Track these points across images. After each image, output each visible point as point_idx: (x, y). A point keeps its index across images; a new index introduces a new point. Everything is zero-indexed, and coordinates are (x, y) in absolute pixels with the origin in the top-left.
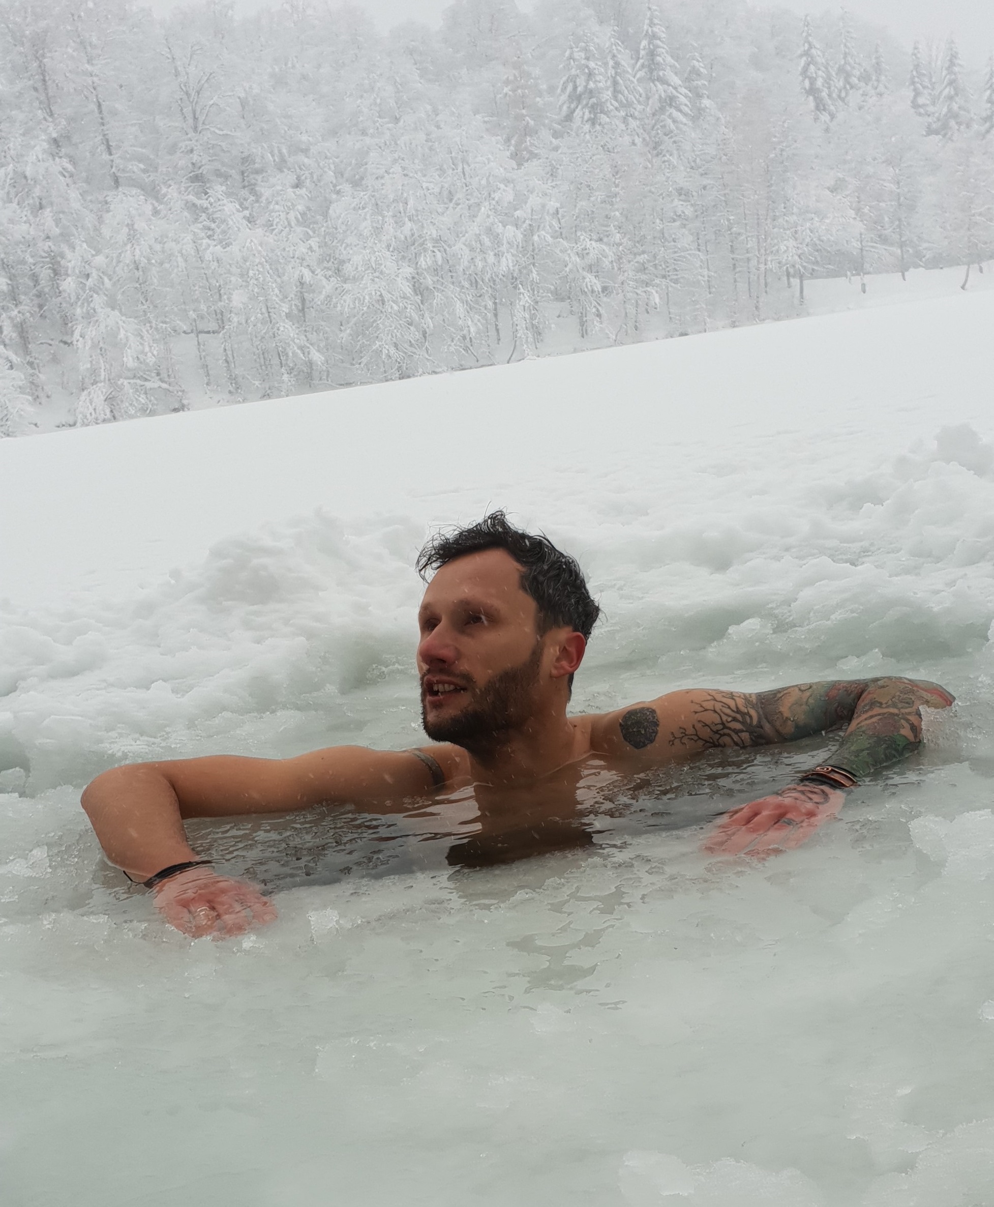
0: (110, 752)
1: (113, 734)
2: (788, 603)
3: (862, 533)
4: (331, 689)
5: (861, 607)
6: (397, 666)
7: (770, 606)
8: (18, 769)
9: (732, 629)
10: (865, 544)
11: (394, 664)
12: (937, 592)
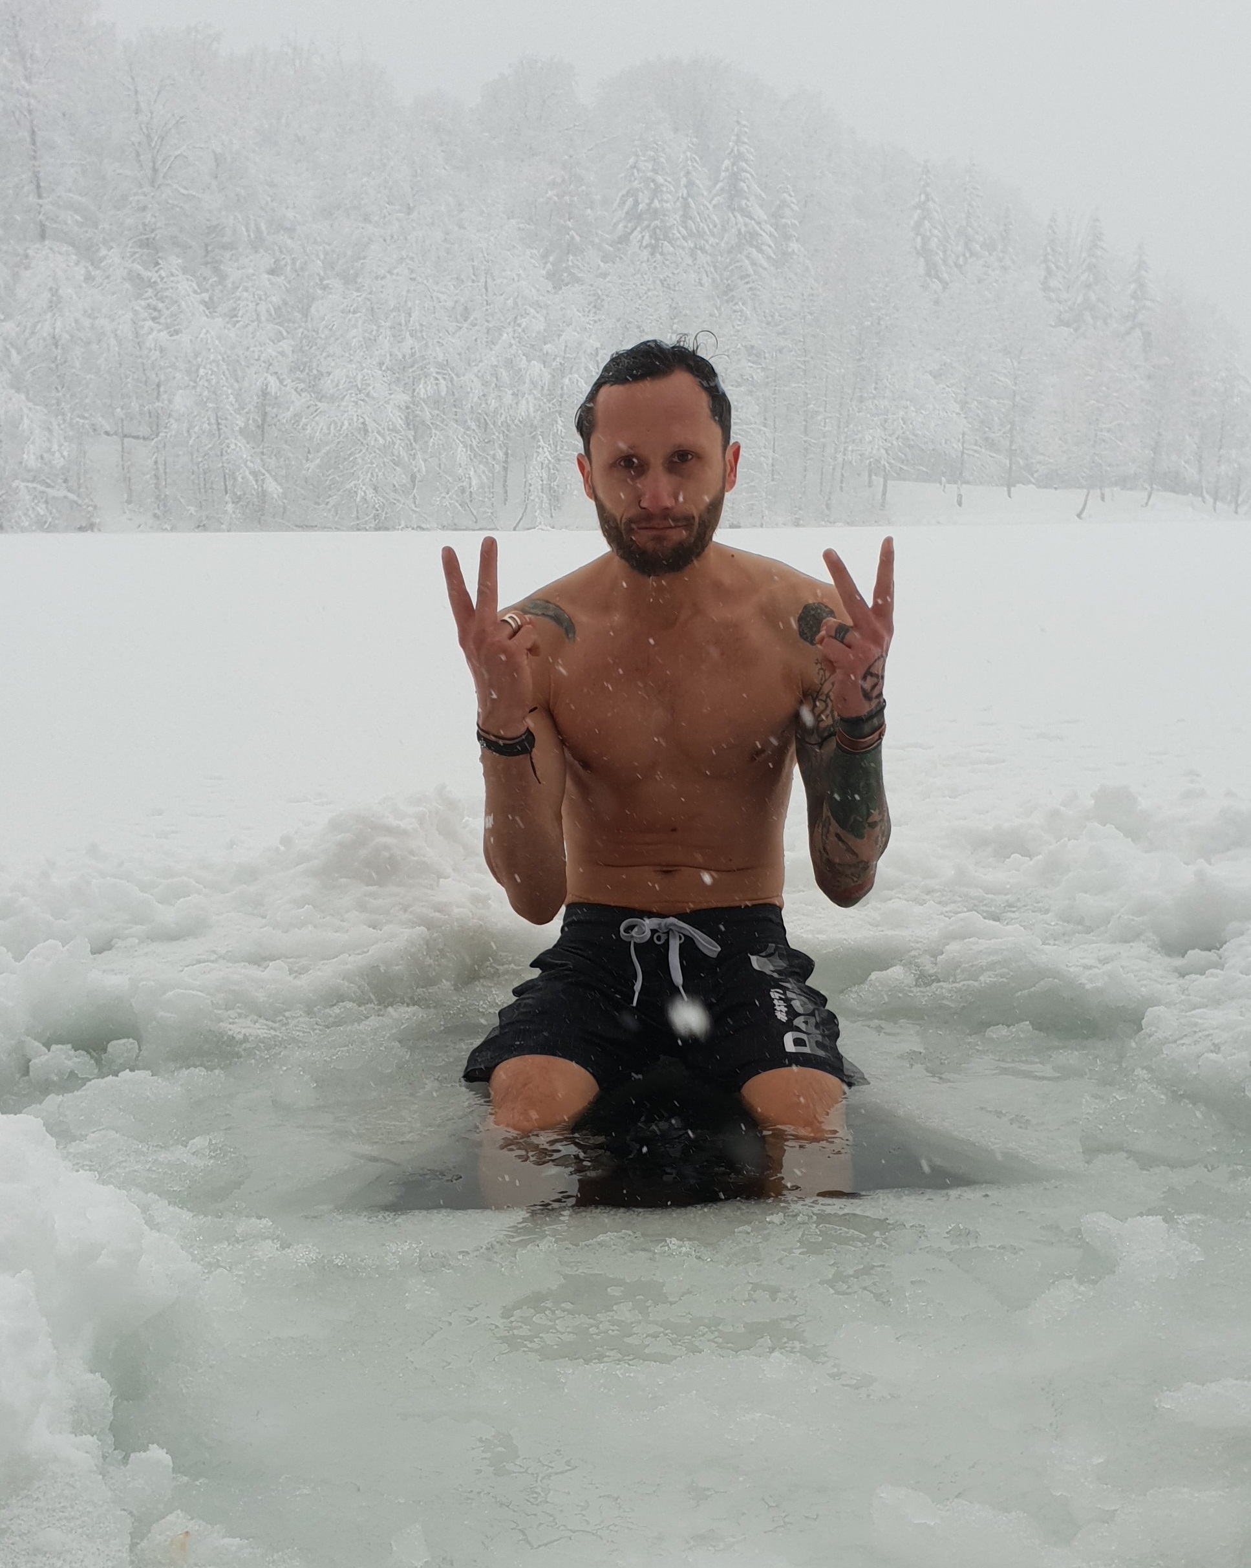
0: (230, 1033)
1: (232, 1013)
2: (935, 954)
3: (1008, 886)
4: (446, 984)
5: (1011, 974)
6: (512, 966)
7: (913, 953)
8: (131, 1040)
9: (874, 975)
10: (1011, 898)
11: (510, 963)
12: (1090, 967)
